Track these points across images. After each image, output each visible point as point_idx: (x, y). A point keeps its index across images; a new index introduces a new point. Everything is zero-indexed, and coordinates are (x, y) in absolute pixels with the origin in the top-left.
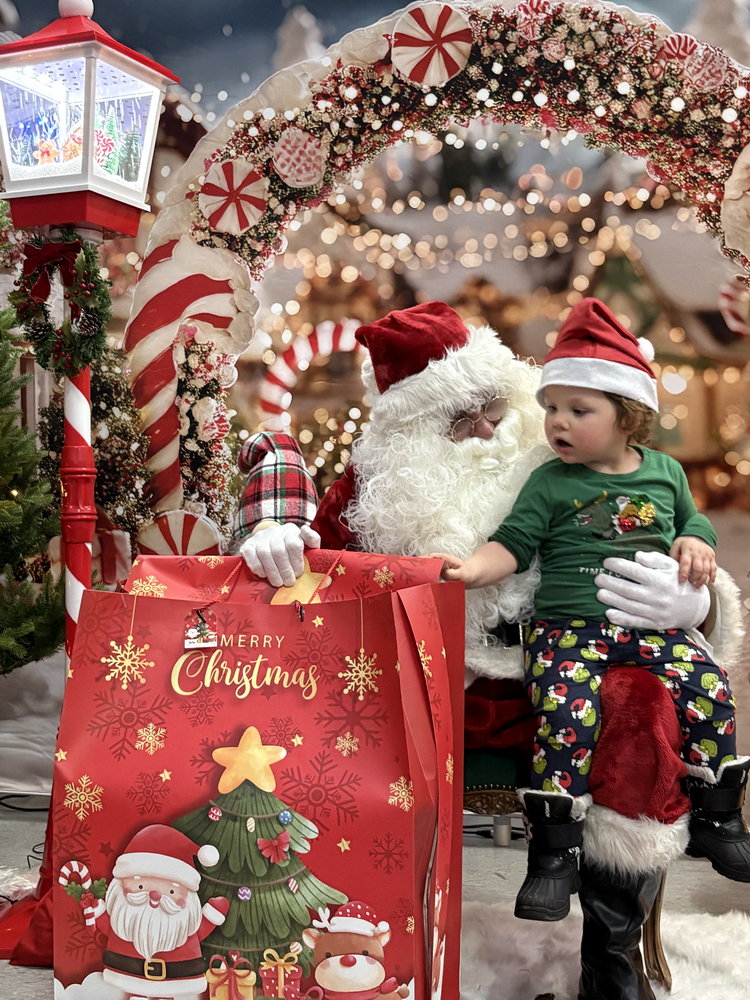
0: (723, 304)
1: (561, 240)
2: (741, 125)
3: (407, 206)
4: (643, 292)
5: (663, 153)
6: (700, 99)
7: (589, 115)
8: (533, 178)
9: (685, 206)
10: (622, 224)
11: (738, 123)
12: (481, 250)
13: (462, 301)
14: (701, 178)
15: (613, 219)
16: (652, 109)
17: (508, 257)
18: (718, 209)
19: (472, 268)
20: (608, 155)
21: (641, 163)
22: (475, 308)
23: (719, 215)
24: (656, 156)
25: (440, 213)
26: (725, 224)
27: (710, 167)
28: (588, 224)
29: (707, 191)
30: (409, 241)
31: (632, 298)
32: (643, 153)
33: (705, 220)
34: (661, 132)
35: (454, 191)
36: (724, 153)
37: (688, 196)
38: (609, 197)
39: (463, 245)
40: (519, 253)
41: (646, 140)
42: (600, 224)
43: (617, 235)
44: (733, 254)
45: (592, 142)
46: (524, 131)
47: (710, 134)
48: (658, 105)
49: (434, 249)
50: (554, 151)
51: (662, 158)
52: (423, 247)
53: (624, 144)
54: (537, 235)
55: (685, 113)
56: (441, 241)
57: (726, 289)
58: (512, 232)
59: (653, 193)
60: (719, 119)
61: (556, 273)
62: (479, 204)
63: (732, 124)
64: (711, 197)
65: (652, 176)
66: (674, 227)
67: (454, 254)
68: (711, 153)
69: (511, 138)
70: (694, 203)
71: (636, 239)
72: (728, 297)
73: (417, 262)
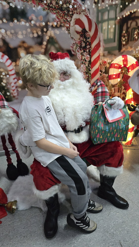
0: (71, 48)
1: (40, 33)
2: (73, 9)
3: (3, 22)
4: (57, 46)
5: (59, 14)
6: (65, 2)
7: (43, 3)
8: (32, 17)
9: (63, 27)
10: (52, 30)
11: (72, 9)
12: (22, 34)
13: (20, 46)
14: (66, 21)
15: (50, 29)
16: (56, 3)
17: (29, 36)
18: (69, 28)
19: (21, 39)
20: (48, 13)
21: (54, 16)
22: (23, 48)
23: (70, 29)
24: (57, 15)
25: (11, 24)
26: (71, 31)
27: (68, 18)
28: (45, 30)
29: (67, 24)
30: (5, 31)
31: (55, 47)
32: (55, 13)
33: (67, 30)
34: (58, 9)
35: (14, 19)
36: (70, 15)
37: (64, 24)
38: (49, 23)
39: (18, 33)
40: (31, 36)
41: (55, 10)
42: (47, 30)
43: (51, 32)
44: (72, 38)
45: (44, 10)
46: (29, 5)
47: (67, 10)
48: (57, 2)
49: (11, 33)
50: (36, 11)
51: (59, 15)
52: (8, 33)
53: (51, 11)
54: (35, 32)
55: (62, 5)
56: (13, 31)
57: (71, 45)
58: (29, 30)
59: (57, 23)
60: (69, 7)
61: (39, 41)
62: (20, 23)
63: (71, 9)
64: (68, 25)
65: (57, 19)
66: (62, 32)
67: (16, 35)
68: (68, 15)
69: (26, 6)
70: (65, 26)
71: (55, 33)
72: (72, 47)
73: (8, 36)
